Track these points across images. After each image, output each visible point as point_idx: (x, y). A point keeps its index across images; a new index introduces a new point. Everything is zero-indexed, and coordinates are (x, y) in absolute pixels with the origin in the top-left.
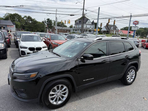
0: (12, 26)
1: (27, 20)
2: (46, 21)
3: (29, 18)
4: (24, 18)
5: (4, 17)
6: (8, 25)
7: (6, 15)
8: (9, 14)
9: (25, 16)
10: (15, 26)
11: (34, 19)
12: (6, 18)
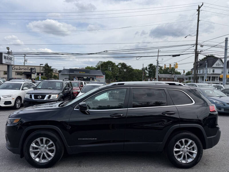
0: (102, 76)
1: (121, 68)
2: (148, 68)
3: (124, 65)
4: (118, 65)
5: (96, 66)
6: (98, 76)
7: (98, 63)
8: (101, 62)
9: (119, 64)
10: (104, 76)
11: (130, 66)
12: (98, 67)
